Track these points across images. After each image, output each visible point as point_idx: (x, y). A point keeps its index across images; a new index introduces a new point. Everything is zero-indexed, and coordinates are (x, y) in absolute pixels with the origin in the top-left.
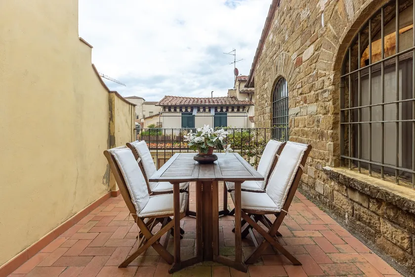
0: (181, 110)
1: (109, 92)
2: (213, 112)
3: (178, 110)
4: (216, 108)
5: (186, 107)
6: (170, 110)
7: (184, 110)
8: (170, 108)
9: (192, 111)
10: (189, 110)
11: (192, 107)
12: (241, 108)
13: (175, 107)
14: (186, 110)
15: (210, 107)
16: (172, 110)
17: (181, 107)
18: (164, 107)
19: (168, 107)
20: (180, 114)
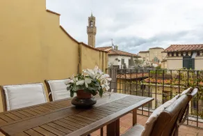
0: (182, 55)
1: (79, 43)
3: (180, 55)
5: (187, 52)
6: (173, 56)
7: (184, 55)
9: (192, 55)
10: (189, 55)
11: (192, 52)
13: (177, 53)
14: (187, 55)
16: (175, 55)
17: (182, 52)
18: (169, 53)
19: (172, 53)
20: (182, 58)
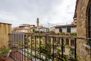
2: (67, 28)
4: (67, 27)
5: (60, 27)
8: (57, 27)
11: (61, 27)
12: (75, 26)
15: (66, 27)
20: (59, 29)
